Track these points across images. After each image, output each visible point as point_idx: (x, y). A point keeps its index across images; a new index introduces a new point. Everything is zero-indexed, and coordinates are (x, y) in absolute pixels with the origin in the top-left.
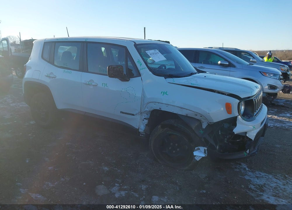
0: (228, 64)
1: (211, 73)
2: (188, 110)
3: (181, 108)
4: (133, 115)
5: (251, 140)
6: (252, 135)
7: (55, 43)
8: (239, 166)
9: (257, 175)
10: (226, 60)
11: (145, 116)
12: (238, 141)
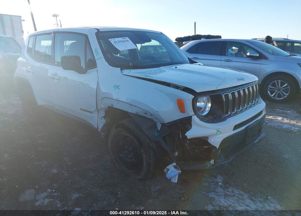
0: (258, 55)
1: (204, 65)
2: (137, 108)
3: (131, 105)
4: (91, 112)
5: (215, 147)
6: (216, 141)
7: (36, 36)
8: (212, 180)
9: (227, 193)
10: (257, 52)
11: (103, 114)
12: (205, 147)
